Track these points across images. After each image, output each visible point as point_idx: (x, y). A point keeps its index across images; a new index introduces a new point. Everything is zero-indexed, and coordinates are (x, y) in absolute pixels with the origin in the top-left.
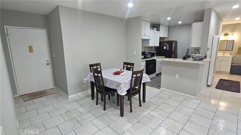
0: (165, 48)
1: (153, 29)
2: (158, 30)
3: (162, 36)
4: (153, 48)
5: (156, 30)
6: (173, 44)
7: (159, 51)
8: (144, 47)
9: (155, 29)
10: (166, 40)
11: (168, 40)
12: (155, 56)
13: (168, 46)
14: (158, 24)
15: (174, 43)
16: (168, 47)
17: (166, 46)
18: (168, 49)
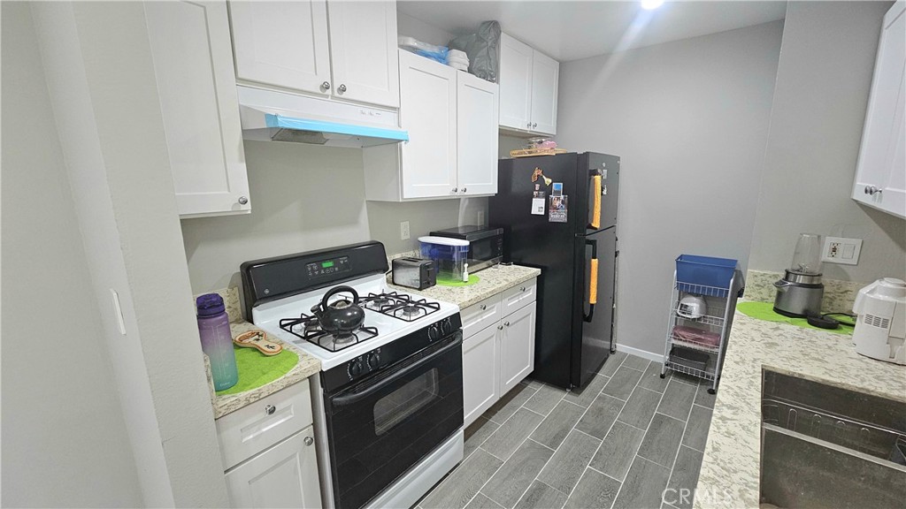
0: (538, 207)
1: (442, 59)
2: (485, 69)
3: (518, 123)
4: (463, 206)
5: (470, 71)
6: (598, 178)
7: (498, 231)
8: (369, 202)
9: (459, 57)
10: (546, 149)
11: (561, 151)
12: (461, 271)
13: (557, 193)
14: (484, 23)
15: (603, 168)
16: (557, 203)
17: (547, 192)
18: (559, 216)
